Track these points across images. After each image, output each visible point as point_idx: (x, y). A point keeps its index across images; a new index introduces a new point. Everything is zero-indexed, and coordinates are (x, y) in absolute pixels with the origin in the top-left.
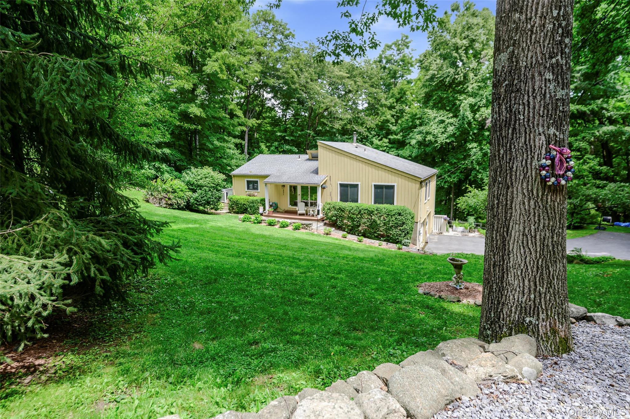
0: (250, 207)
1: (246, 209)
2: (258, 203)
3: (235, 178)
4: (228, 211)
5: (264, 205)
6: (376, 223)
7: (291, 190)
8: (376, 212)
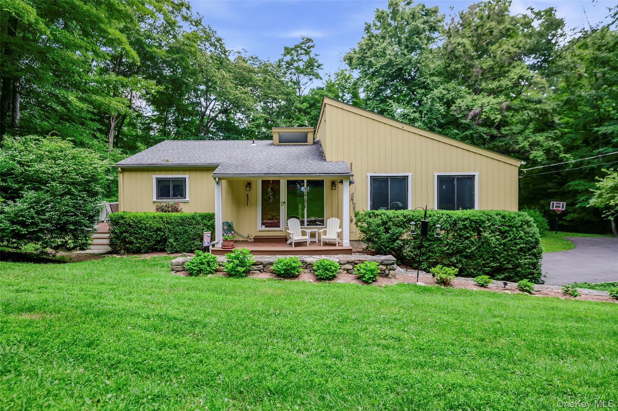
0: (175, 234)
1: (165, 240)
2: (198, 223)
3: (127, 175)
4: (109, 249)
5: (212, 228)
6: (489, 245)
7: (264, 192)
8: (487, 224)
